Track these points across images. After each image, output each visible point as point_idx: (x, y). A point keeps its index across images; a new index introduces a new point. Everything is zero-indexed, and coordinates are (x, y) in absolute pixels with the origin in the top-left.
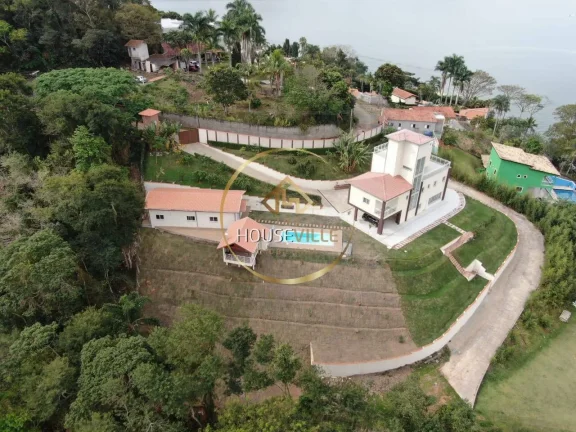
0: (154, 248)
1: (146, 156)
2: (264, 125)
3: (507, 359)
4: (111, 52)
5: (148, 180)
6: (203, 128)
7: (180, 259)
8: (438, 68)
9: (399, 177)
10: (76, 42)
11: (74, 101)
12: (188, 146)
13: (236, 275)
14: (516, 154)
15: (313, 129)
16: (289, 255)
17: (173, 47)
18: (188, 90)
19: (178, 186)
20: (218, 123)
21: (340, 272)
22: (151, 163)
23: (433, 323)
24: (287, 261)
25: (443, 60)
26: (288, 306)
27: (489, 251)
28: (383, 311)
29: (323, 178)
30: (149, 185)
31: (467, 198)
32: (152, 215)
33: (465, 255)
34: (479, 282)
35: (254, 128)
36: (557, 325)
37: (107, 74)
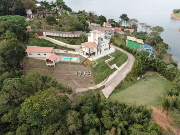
0: (29, 62)
1: (28, 39)
2: (62, 31)
3: (119, 88)
4: (20, 12)
5: (28, 45)
6: (44, 32)
7: (35, 65)
8: (120, 18)
9: (95, 43)
10: (10, 9)
11: (6, 23)
12: (40, 37)
13: (50, 68)
14: (133, 39)
15: (75, 32)
16: (64, 63)
17: (39, 11)
18: (41, 22)
19: (36, 47)
20: (49, 31)
21: (77, 67)
22: (29, 41)
23: (100, 79)
24: (64, 65)
25: (121, 15)
26: (63, 75)
27: (119, 62)
29: (77, 45)
30: (28, 46)
31: (116, 49)
32: (28, 54)
33: (111, 63)
34: (115, 69)
36: (135, 81)
37: (17, 17)
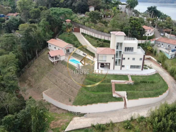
2: (102, 31)
9: (114, 50)
12: (76, 33)
23: (84, 101)
28: (73, 89)
32: (49, 45)
35: (98, 32)
